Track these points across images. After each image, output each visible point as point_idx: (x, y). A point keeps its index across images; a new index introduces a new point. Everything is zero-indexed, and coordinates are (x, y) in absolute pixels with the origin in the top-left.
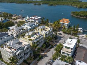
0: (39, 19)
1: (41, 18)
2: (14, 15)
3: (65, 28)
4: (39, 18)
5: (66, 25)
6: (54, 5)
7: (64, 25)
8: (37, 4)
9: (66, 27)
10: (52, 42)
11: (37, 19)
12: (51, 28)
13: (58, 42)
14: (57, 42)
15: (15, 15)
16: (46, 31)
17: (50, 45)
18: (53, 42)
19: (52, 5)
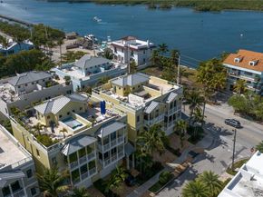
0: (143, 49)
1: (151, 47)
2: (70, 35)
3: (242, 91)
4: (144, 43)
5: (252, 80)
6: (215, 10)
7: (243, 77)
8: (158, 6)
9: (250, 87)
10: (172, 156)
11: (136, 47)
12: (176, 87)
13: (204, 157)
14: (196, 156)
15: (73, 34)
16: (147, 96)
17: (158, 167)
18: (177, 153)
19: (206, 10)
